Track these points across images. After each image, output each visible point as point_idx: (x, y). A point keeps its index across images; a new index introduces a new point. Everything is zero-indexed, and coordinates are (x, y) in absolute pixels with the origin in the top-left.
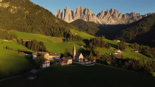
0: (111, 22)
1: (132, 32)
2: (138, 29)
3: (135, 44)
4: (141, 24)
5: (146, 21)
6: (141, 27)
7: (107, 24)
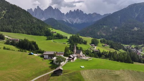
0: (77, 21)
7: (74, 22)
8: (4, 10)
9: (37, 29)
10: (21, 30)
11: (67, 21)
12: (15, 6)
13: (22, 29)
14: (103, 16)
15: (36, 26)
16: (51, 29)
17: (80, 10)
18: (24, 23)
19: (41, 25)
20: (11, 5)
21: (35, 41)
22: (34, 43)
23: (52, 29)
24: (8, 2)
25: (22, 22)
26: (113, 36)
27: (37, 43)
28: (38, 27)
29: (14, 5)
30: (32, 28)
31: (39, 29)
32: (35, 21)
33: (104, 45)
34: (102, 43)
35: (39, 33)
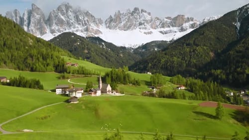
1: (178, 57)
2: (188, 50)
3: (178, 77)
4: (194, 42)
5: (203, 34)
6: (195, 47)
9: (38, 59)
10: (5, 63)
16: (66, 58)
17: (142, 10)
19: (44, 51)
21: (37, 79)
23: (69, 59)
28: (39, 56)
30: (27, 58)
31: (41, 59)
34: (174, 84)
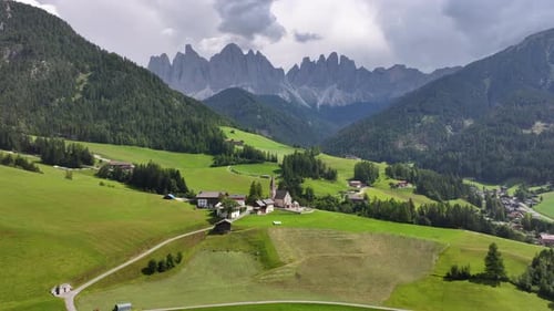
0: (331, 98)
5: (434, 95)
7: (320, 101)
8: (83, 71)
9: (184, 131)
10: (135, 136)
11: (292, 97)
12: (114, 57)
13: (139, 134)
14: (431, 75)
15: (180, 121)
16: (226, 130)
17: (342, 57)
18: (145, 114)
19: (195, 119)
20: (104, 53)
21: (176, 169)
22: (176, 175)
23: (232, 132)
24: (94, 46)
25: (137, 108)
26: (450, 155)
27: (182, 175)
28: (186, 126)
29: (113, 54)
30: (168, 130)
31: (189, 132)
32: (177, 104)
33: (396, 182)
34: (392, 177)
35: (190, 144)
